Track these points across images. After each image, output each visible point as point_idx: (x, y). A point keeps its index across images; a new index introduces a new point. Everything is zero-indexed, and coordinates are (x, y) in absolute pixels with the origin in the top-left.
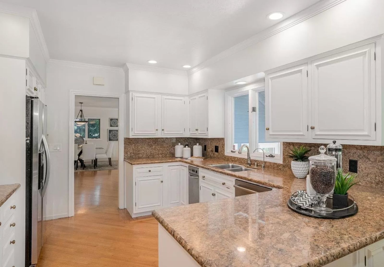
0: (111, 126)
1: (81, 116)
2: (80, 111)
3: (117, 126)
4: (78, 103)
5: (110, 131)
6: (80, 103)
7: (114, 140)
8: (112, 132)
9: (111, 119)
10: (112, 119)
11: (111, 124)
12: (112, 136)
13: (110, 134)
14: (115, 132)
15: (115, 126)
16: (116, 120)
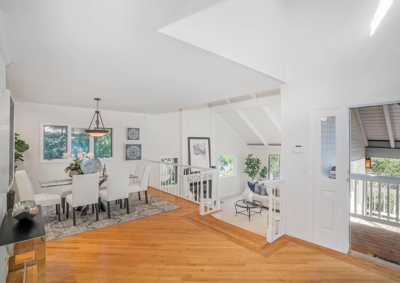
0: (129, 139)
1: (98, 122)
2: (96, 113)
3: (138, 139)
4: (93, 99)
5: (127, 146)
6: (96, 99)
7: (132, 159)
8: (130, 147)
9: (128, 128)
10: (130, 129)
11: (128, 136)
12: (130, 154)
13: (127, 150)
14: (134, 147)
15: (134, 139)
16: (135, 129)
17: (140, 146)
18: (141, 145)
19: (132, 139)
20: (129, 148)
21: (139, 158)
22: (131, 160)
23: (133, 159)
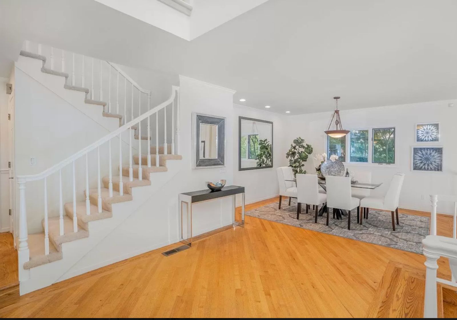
0: (419, 140)
1: (337, 122)
3: (436, 140)
5: (417, 150)
8: (422, 152)
9: (418, 125)
10: (422, 126)
11: (418, 136)
12: (421, 161)
13: (416, 156)
14: (429, 152)
15: (428, 140)
16: (431, 126)
17: (439, 151)
18: (441, 148)
19: (426, 141)
20: (419, 153)
21: (439, 168)
22: (423, 170)
23: (426, 169)
